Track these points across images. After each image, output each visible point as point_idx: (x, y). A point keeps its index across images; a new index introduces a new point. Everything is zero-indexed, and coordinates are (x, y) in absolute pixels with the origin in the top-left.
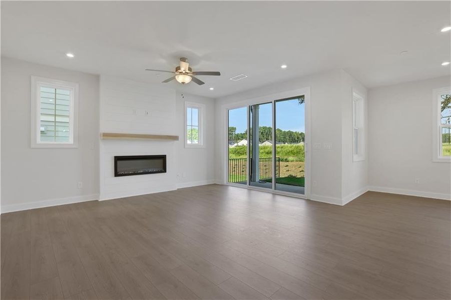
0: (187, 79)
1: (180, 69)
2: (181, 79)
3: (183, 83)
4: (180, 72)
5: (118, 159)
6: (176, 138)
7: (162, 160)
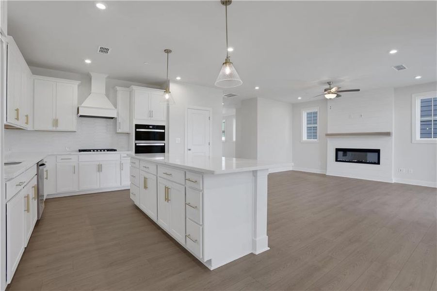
0: (334, 96)
2: (328, 96)
3: (330, 99)
4: (328, 92)
6: (388, 134)
7: (377, 154)
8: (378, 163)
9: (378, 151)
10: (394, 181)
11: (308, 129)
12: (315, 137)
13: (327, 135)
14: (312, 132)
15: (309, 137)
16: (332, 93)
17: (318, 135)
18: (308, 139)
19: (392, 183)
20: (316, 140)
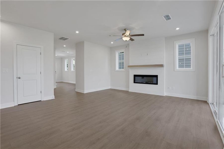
0: (128, 39)
1: (125, 34)
2: (125, 39)
3: (126, 41)
4: (124, 36)
5: (135, 76)
6: (162, 66)
7: (156, 78)
8: (157, 84)
9: (156, 76)
10: (165, 94)
11: (119, 64)
12: (123, 68)
13: (129, 66)
14: (121, 66)
15: (120, 68)
16: (127, 36)
17: (124, 67)
18: (119, 69)
19: (164, 96)
20: (123, 70)
